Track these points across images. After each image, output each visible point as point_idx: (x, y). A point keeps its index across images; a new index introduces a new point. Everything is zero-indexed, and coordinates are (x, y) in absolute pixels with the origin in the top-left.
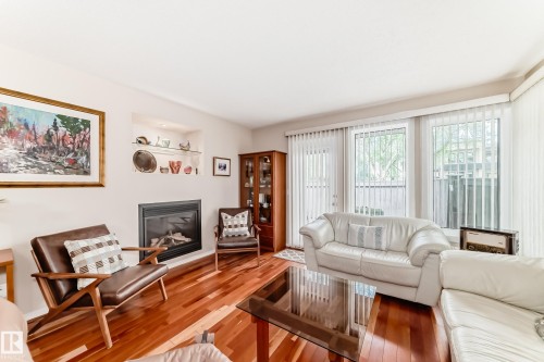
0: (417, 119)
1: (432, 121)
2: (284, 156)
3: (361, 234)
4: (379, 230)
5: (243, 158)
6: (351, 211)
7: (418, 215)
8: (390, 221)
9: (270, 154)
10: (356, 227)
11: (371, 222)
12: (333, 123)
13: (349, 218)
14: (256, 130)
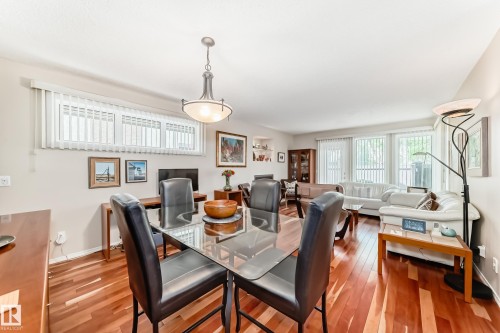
0: (391, 134)
1: (397, 136)
2: (315, 151)
3: (360, 191)
4: (369, 190)
5: (290, 152)
6: (354, 181)
7: (391, 183)
8: (375, 186)
9: (308, 151)
10: (357, 188)
11: (365, 186)
12: (345, 135)
13: (353, 185)
14: (296, 136)
